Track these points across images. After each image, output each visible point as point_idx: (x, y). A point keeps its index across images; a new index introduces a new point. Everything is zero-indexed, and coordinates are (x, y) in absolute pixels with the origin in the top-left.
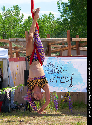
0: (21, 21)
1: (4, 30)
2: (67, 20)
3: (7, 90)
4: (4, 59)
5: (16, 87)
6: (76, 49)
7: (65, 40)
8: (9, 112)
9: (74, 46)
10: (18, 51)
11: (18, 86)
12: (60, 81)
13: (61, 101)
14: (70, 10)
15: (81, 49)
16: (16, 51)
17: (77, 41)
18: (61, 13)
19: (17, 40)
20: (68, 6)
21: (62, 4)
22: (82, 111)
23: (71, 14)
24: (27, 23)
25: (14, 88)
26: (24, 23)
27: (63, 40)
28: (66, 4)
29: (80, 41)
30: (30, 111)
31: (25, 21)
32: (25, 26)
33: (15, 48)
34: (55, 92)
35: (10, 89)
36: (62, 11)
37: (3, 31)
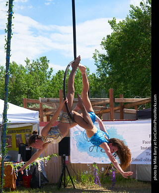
0: (49, 77)
1: (29, 87)
2: (105, 75)
3: (38, 160)
4: (34, 124)
5: (49, 157)
6: (119, 111)
7: (106, 101)
8: (40, 188)
9: (117, 108)
10: (49, 113)
11: (51, 156)
12: (101, 150)
13: (102, 174)
14: (109, 64)
15: (125, 112)
16: (46, 113)
17: (120, 101)
18: (98, 67)
19: (48, 100)
20: (107, 59)
21: (100, 56)
22: (128, 187)
23: (109, 68)
24: (56, 79)
25: (46, 158)
26: (53, 79)
27: (104, 100)
28: (104, 56)
29: (124, 101)
30: (65, 186)
31: (53, 77)
32: (54, 84)
33: (46, 110)
34: (95, 164)
35: (42, 159)
36: (99, 65)
37: (27, 88)
